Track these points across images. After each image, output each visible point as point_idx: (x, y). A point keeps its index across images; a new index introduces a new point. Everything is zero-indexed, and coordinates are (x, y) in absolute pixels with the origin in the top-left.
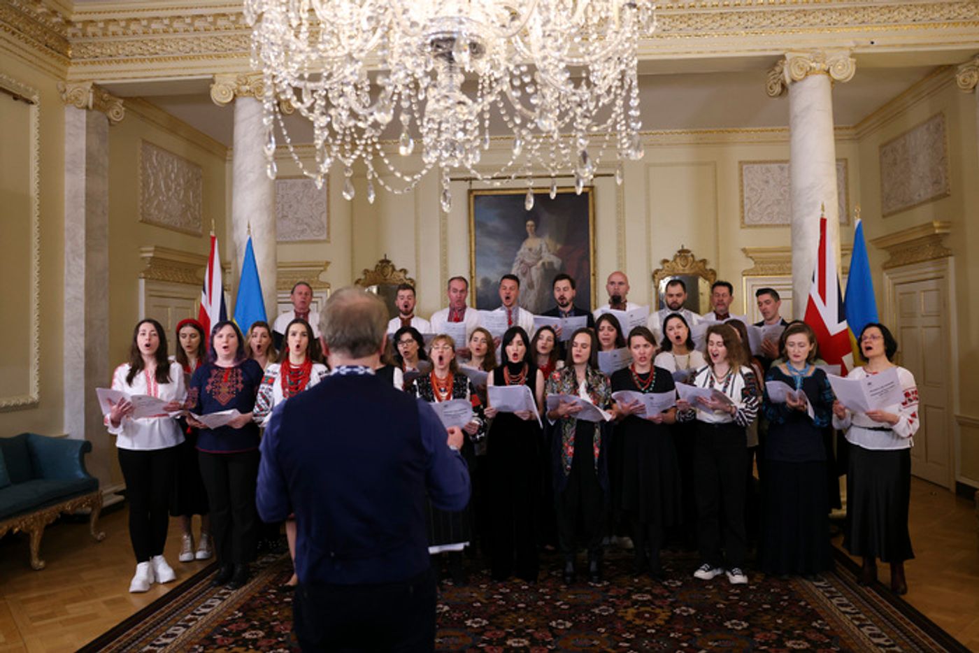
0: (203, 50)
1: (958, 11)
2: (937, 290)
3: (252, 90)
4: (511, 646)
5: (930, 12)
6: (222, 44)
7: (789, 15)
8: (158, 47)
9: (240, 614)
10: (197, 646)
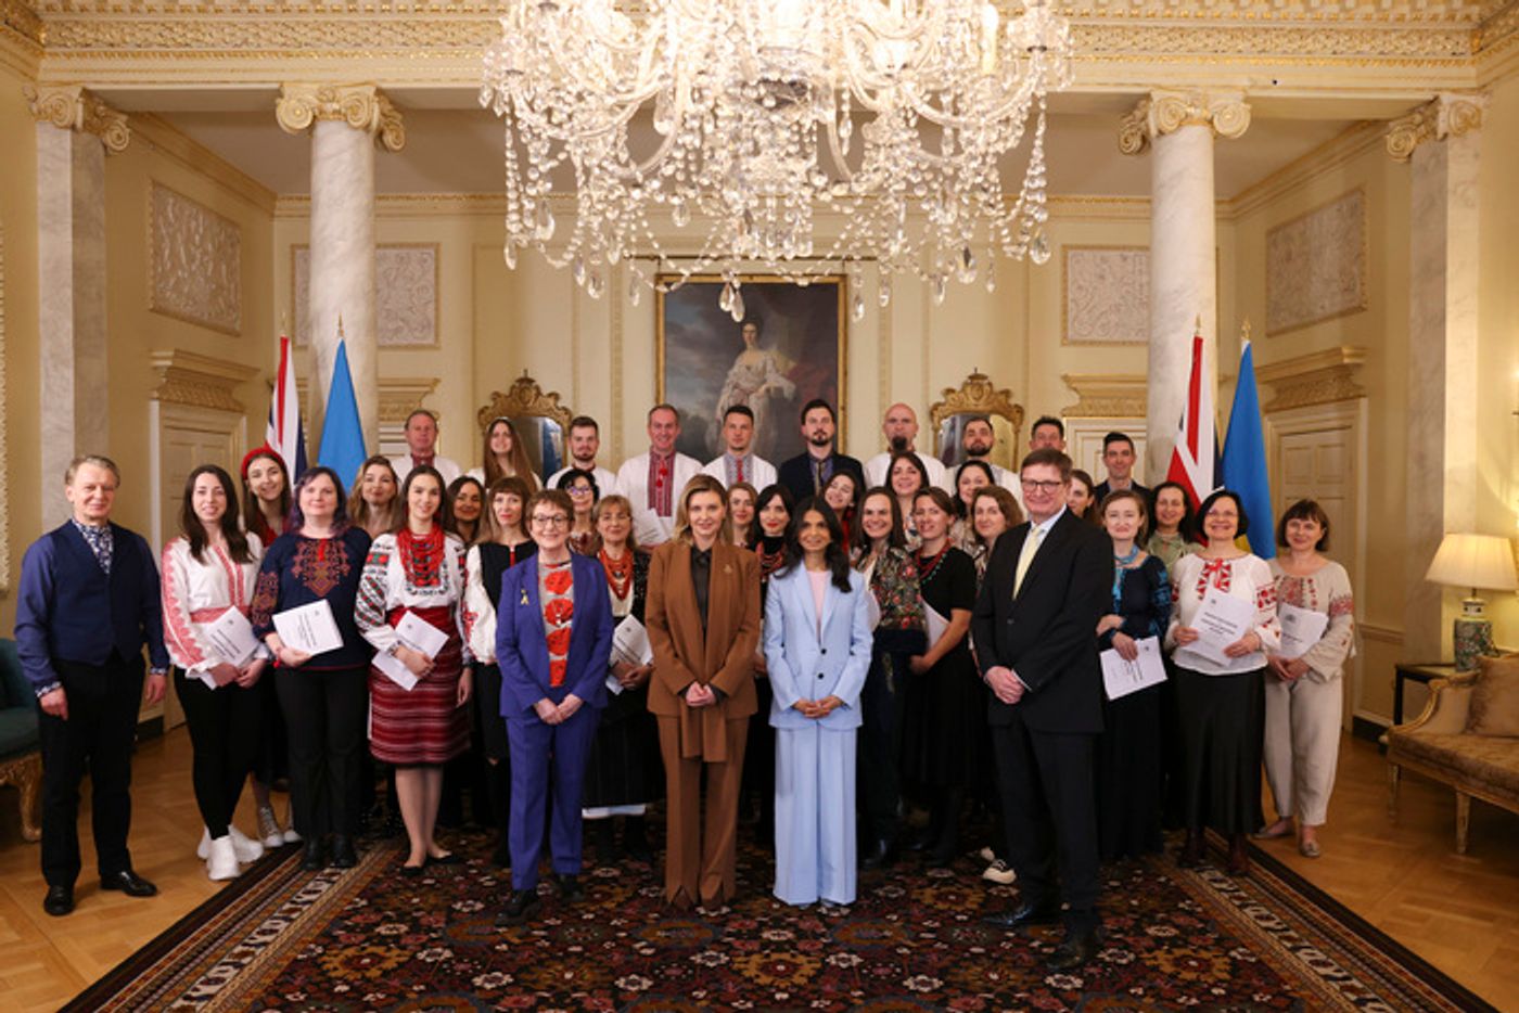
0: (263, 43)
1: (1395, 43)
2: (1342, 445)
3: (343, 110)
4: (769, 940)
5: (1357, 42)
6: (296, 35)
7: (1160, 34)
8: (190, 35)
9: (364, 903)
10: (312, 946)
